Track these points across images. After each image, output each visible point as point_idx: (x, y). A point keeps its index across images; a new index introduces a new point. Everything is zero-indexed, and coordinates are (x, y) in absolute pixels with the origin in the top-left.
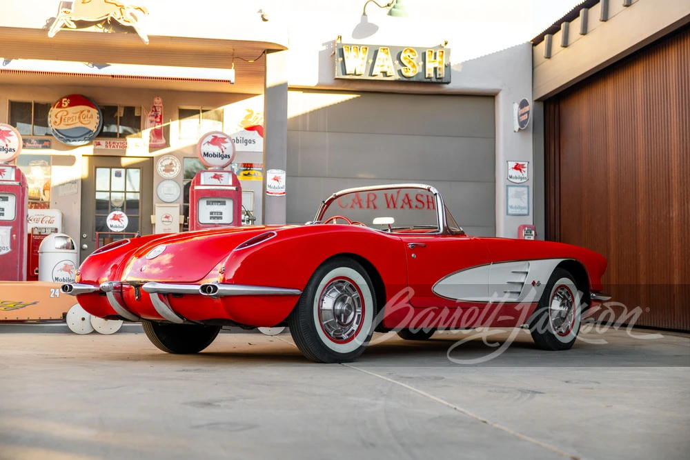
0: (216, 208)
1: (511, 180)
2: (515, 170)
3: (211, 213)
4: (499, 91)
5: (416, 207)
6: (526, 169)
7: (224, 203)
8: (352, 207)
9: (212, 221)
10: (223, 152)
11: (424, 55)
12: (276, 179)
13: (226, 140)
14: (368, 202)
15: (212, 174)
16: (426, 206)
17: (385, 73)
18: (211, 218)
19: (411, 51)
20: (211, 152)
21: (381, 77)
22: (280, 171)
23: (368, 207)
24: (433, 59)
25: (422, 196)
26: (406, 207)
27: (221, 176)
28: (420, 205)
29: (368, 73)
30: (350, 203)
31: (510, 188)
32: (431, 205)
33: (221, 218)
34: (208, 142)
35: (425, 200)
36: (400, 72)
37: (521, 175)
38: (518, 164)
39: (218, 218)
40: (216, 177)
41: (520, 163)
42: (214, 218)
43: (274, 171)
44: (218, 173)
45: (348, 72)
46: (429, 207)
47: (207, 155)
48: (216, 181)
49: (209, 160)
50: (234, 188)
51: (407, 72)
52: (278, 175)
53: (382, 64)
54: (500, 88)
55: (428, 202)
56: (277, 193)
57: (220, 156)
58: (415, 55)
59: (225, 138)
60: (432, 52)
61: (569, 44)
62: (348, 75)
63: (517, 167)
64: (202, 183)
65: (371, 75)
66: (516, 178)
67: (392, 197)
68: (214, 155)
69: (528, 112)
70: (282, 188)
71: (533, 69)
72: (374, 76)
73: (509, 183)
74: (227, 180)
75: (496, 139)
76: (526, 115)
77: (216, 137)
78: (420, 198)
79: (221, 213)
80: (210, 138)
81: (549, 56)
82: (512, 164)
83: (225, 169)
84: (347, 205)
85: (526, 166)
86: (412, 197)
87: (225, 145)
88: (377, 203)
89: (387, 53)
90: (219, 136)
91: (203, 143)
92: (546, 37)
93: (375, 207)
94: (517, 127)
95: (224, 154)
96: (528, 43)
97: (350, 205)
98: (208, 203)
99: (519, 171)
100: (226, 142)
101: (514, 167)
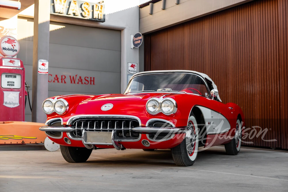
0: (11, 79)
1: (129, 72)
2: (131, 67)
3: (8, 82)
4: (125, 28)
5: (85, 83)
6: (136, 67)
7: (15, 77)
8: (54, 81)
9: (9, 87)
10: (14, 48)
11: (93, 6)
12: (43, 65)
13: (15, 41)
14: (62, 79)
15: (9, 60)
16: (90, 82)
17: (74, 14)
18: (8, 85)
19: (87, 4)
20: (7, 47)
21: (72, 16)
22: (45, 61)
23: (62, 82)
24: (97, 9)
25: (88, 78)
26: (80, 83)
27: (14, 61)
28: (87, 82)
29: (66, 13)
30: (53, 79)
31: (129, 76)
32: (92, 82)
33: (14, 85)
34: (5, 42)
35: (89, 80)
36: (81, 14)
37: (134, 70)
38: (132, 64)
39: (12, 85)
40: (11, 62)
41: (134, 64)
42: (9, 85)
43: (43, 60)
44: (12, 60)
45: (56, 12)
46: (91, 84)
47: (5, 49)
48: (11, 64)
49: (5, 52)
50: (21, 68)
51: (85, 14)
52: (44, 63)
53: (73, 9)
54: (125, 27)
55: (91, 81)
56: (44, 73)
57: (12, 50)
58: (89, 6)
59: (15, 40)
60: (97, 5)
61: (166, 8)
62: (56, 13)
63: (133, 66)
64: (3, 65)
65: (67, 14)
66: (132, 71)
67: (73, 78)
68: (9, 49)
69: (141, 40)
70: (46, 70)
71: (139, 19)
72: (69, 15)
73: (129, 74)
74: (17, 64)
75: (122, 52)
76: (140, 41)
77: (9, 39)
78: (86, 79)
79: (14, 83)
80: (6, 40)
81: (151, 13)
82: (130, 64)
83: (14, 58)
84: (52, 80)
85: (136, 65)
86: (83, 78)
87: (15, 44)
88: (66, 80)
89: (76, 4)
90: (12, 39)
91: (3, 42)
92: (150, 4)
93: (65, 83)
94: (133, 46)
95: (14, 49)
96: (138, 6)
97: (53, 81)
98: (6, 76)
99: (133, 68)
100: (15, 43)
101: (131, 65)
